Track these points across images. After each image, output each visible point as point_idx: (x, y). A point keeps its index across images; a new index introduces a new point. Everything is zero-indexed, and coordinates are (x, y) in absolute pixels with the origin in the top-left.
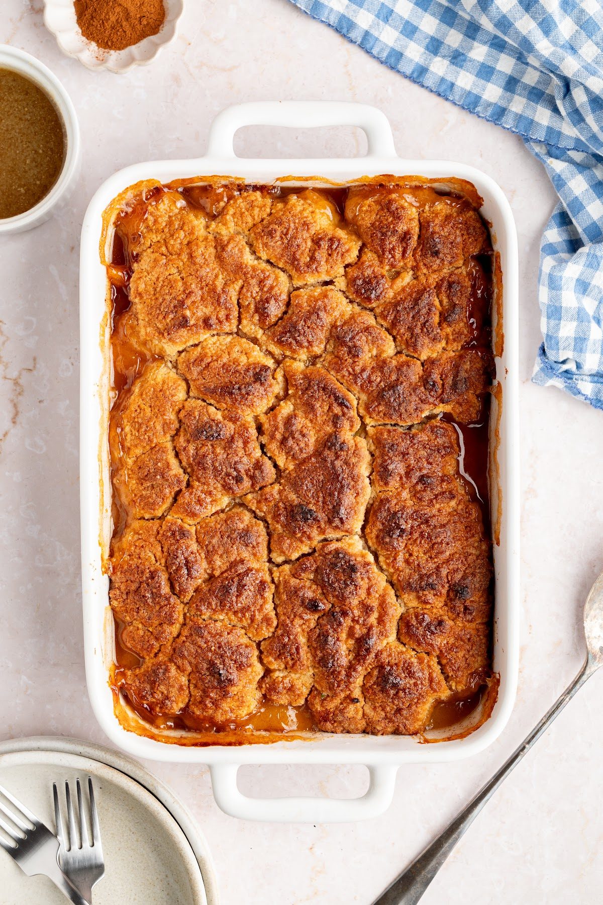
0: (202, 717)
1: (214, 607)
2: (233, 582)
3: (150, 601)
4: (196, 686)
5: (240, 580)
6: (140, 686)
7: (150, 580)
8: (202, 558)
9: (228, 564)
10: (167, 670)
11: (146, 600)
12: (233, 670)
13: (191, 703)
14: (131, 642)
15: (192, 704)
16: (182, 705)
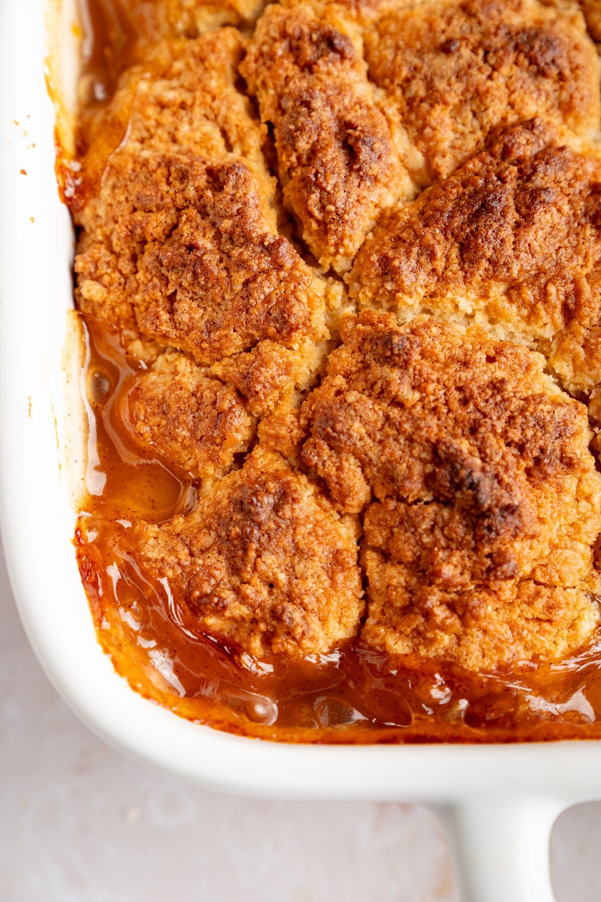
0: (413, 663)
1: (440, 264)
2: (502, 179)
3: (212, 260)
4: (386, 556)
5: (525, 176)
6: (193, 563)
7: (209, 193)
8: (389, 121)
9: (480, 135)
10: (285, 496)
11: (200, 259)
12: (516, 477)
13: (371, 621)
14: (155, 420)
15: (379, 623)
16: (340, 632)
